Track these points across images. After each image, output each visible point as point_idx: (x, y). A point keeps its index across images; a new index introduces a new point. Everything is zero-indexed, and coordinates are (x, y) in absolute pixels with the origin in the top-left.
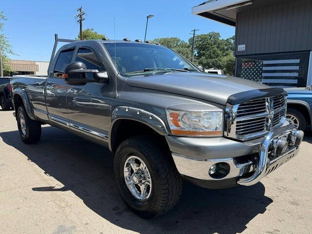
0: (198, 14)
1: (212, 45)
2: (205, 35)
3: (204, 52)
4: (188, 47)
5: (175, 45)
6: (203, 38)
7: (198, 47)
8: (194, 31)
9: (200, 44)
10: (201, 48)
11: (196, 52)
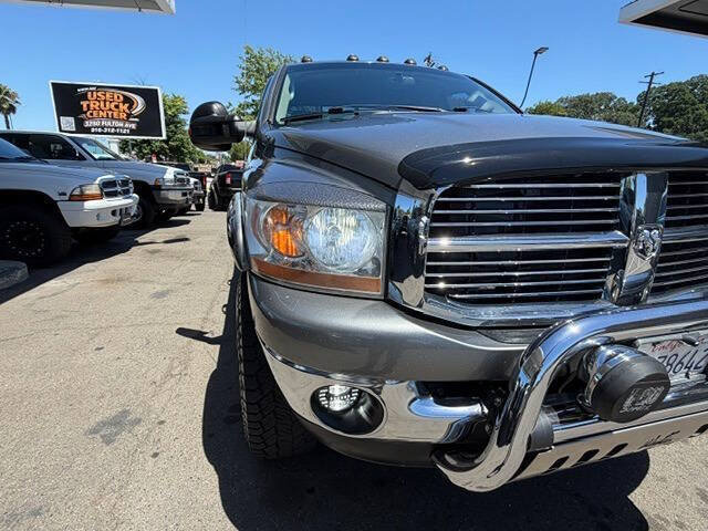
0: (635, 21)
1: (694, 104)
2: (680, 84)
3: (672, 119)
4: (634, 110)
5: (602, 107)
6: (674, 91)
7: (658, 110)
8: (653, 74)
9: (664, 103)
10: (666, 111)
11: (651, 121)
